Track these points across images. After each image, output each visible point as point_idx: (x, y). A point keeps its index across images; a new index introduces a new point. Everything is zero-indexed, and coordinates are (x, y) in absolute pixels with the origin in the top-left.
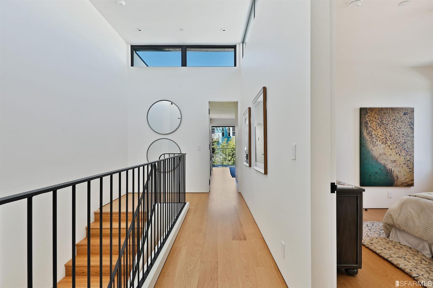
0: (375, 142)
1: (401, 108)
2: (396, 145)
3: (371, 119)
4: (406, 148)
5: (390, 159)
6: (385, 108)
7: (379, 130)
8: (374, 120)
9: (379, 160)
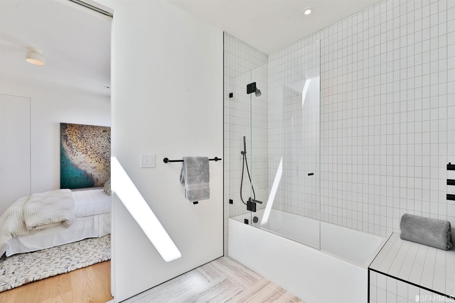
0: (75, 153)
1: (100, 127)
2: (96, 155)
3: (71, 133)
4: (105, 157)
5: (90, 166)
6: (85, 125)
7: (80, 143)
8: (74, 134)
9: (79, 167)
